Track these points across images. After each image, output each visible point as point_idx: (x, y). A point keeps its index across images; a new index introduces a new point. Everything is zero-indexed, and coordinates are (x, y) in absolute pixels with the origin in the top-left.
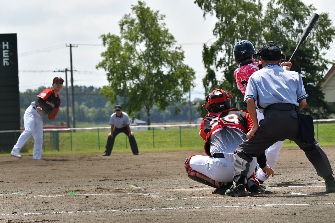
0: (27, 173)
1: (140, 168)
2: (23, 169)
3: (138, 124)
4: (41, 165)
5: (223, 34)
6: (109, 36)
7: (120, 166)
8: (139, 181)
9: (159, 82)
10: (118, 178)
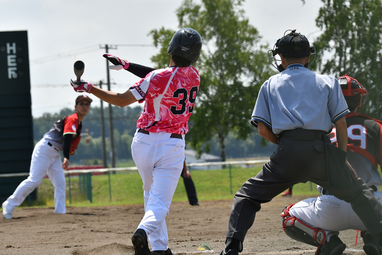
0: (46, 233)
1: (211, 222)
2: (41, 228)
3: (208, 161)
4: (67, 222)
5: (331, 25)
6: (163, 32)
7: (183, 220)
8: (211, 241)
9: (237, 97)
10: (179, 238)
